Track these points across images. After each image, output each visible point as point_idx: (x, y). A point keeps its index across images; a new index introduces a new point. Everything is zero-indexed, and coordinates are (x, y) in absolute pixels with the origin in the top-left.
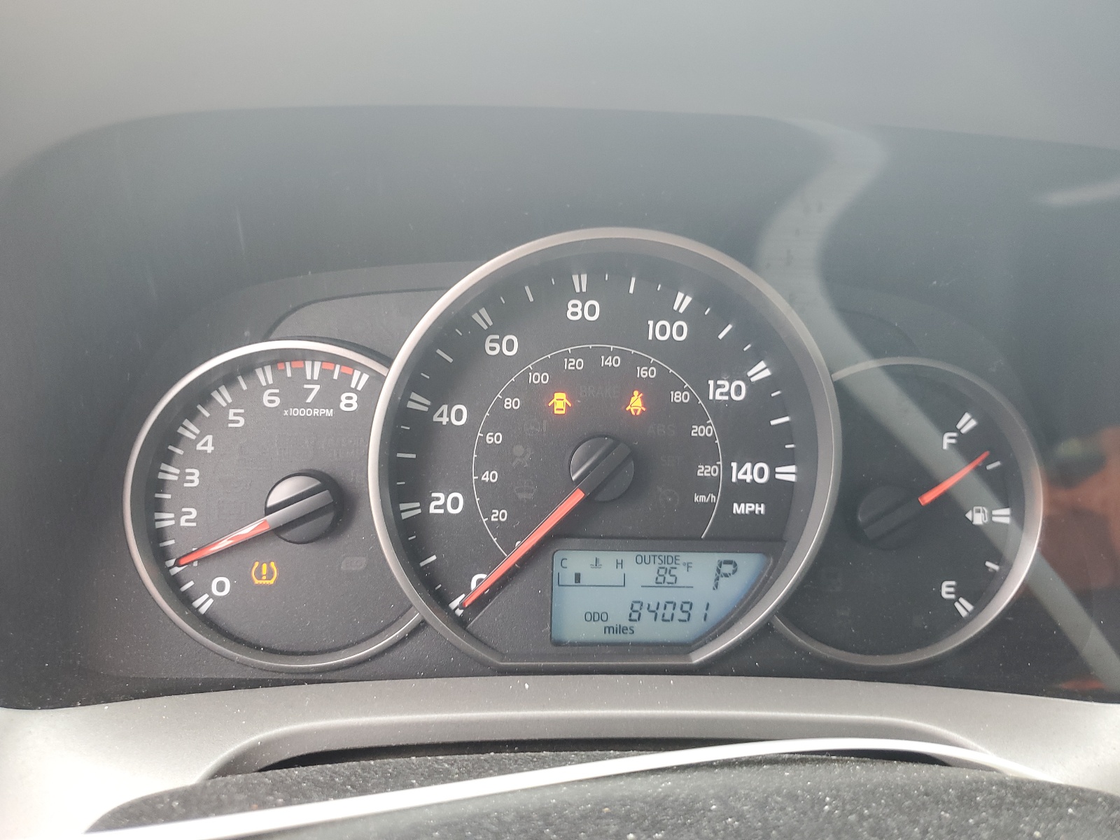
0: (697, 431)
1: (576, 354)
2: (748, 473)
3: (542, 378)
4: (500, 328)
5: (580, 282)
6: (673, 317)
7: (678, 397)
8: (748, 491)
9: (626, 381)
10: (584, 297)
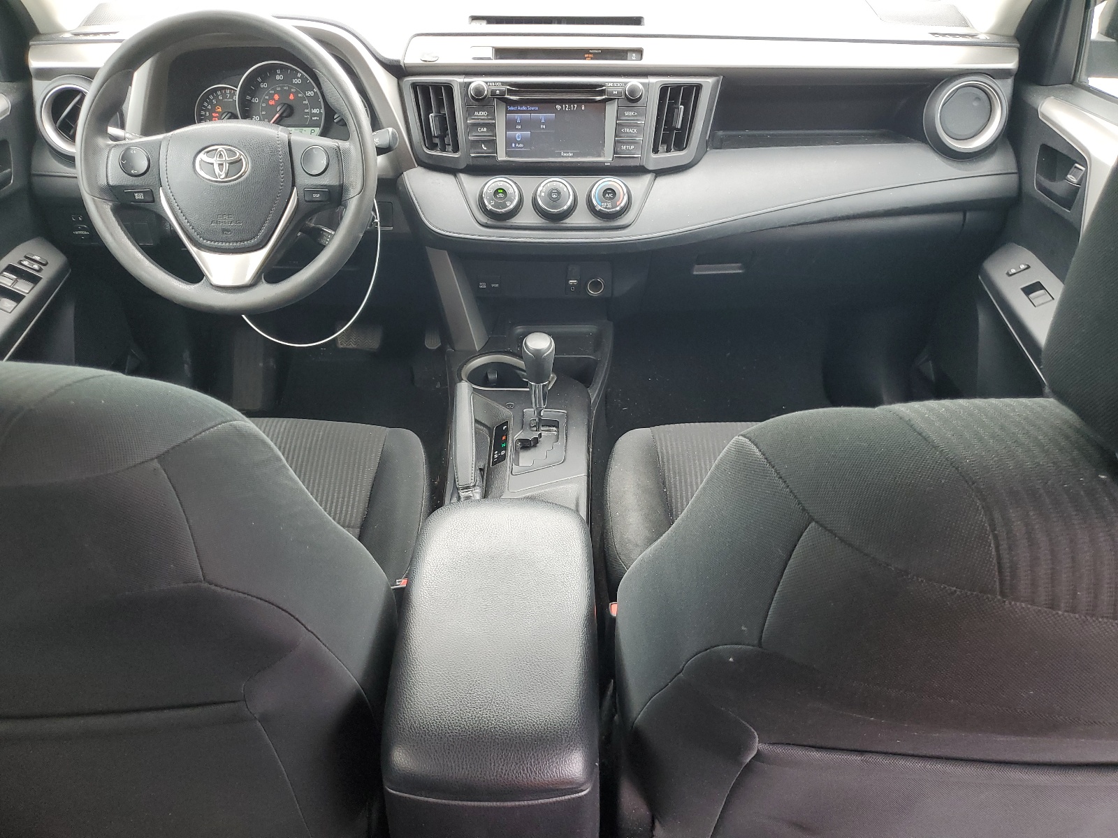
0: (304, 102)
1: (279, 87)
2: (315, 111)
3: (272, 92)
4: (263, 81)
5: (278, 71)
6: (298, 78)
7: (300, 95)
8: (315, 115)
9: (289, 92)
10: (279, 74)
